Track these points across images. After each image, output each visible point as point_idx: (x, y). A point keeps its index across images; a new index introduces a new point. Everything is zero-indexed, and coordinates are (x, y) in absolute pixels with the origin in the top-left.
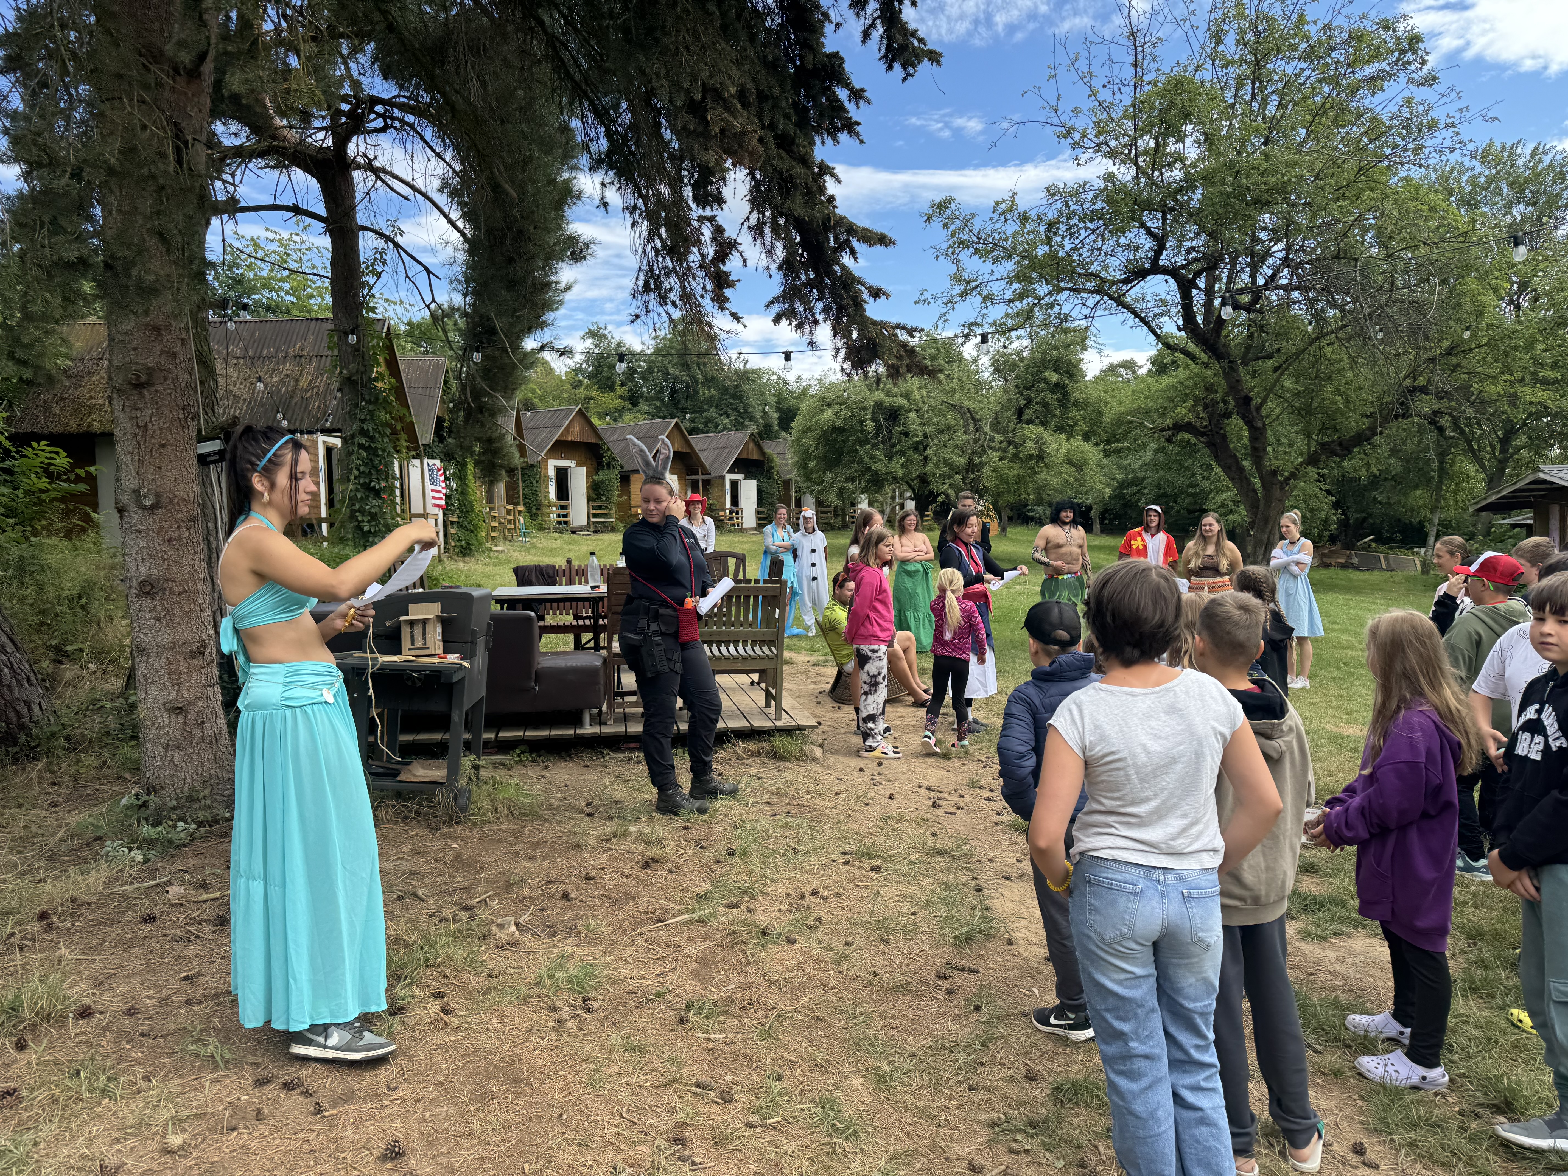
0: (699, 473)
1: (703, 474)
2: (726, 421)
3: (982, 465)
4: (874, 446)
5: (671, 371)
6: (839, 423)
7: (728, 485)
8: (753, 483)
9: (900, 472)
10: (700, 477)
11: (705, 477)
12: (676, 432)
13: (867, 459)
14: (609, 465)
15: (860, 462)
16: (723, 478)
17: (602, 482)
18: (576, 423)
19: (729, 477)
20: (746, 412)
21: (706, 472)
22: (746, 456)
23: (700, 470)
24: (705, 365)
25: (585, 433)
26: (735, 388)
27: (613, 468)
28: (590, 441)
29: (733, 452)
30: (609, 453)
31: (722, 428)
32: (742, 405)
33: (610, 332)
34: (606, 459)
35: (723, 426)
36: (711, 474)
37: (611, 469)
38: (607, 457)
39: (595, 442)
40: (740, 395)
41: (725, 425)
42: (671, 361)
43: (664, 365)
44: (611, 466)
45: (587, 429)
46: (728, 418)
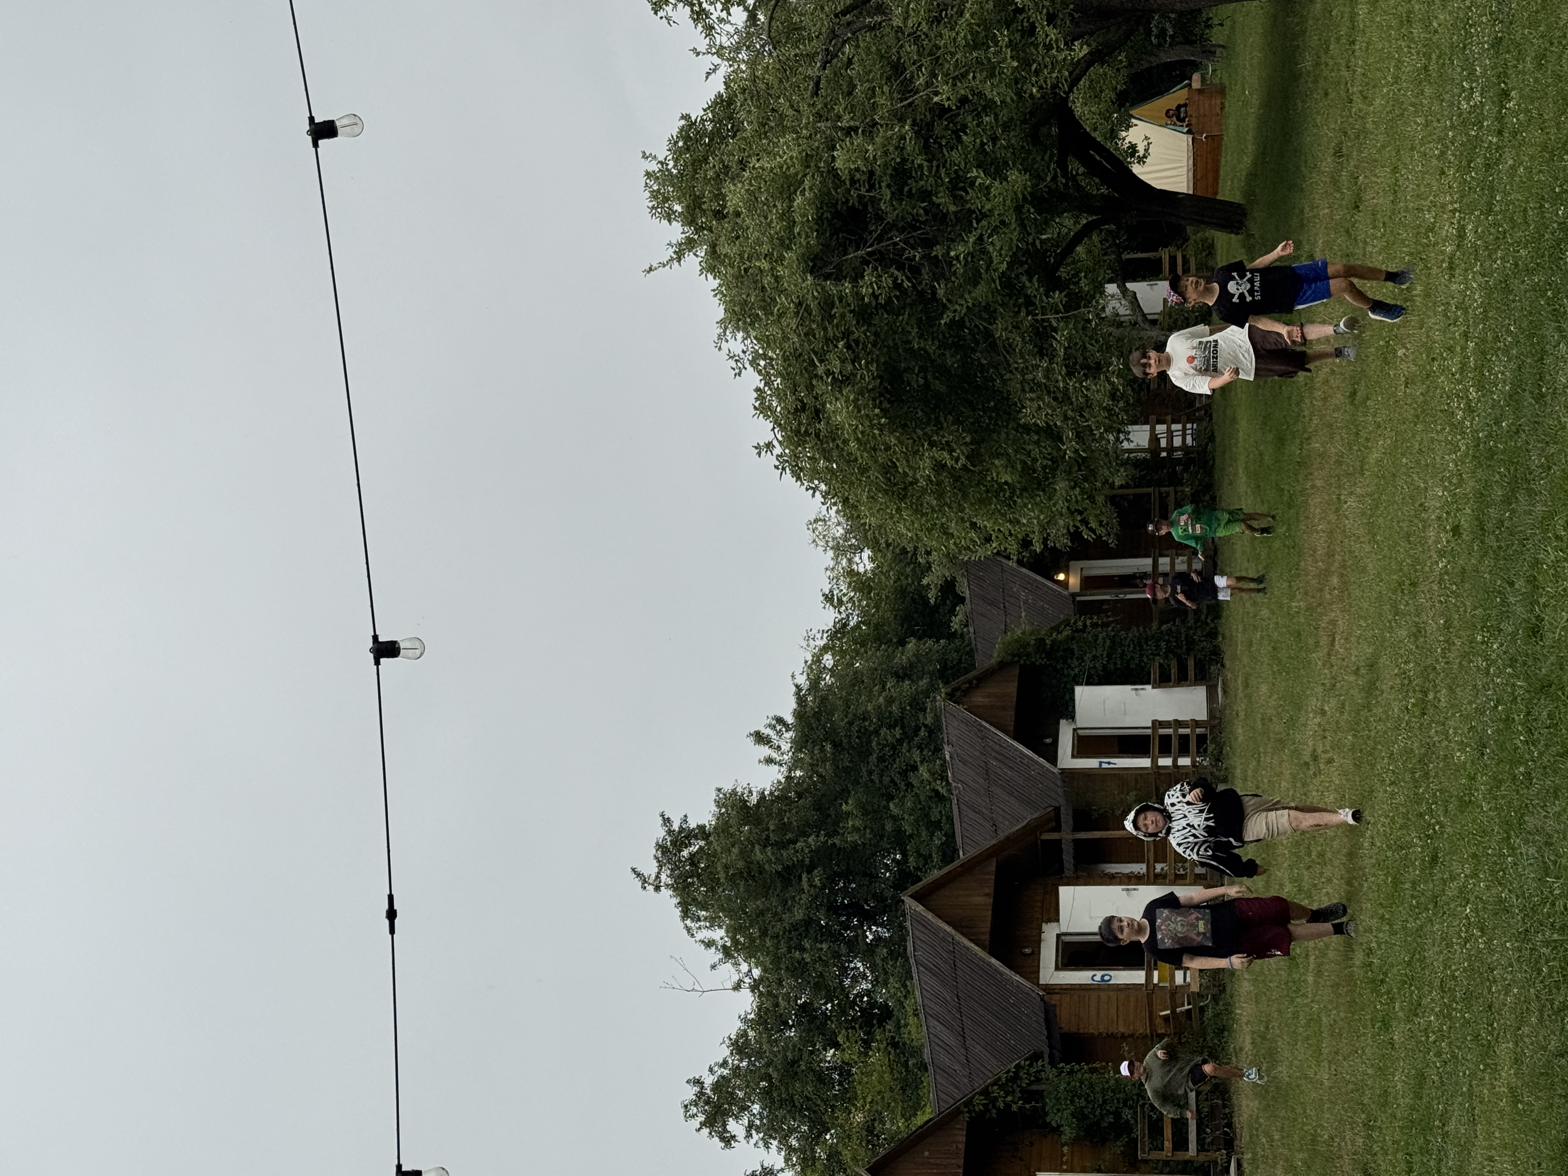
0: (1054, 836)
1: (1058, 829)
2: (923, 772)
7: (1092, 763)
8: (1084, 695)
10: (1067, 835)
11: (1067, 819)
12: (942, 898)
14: (1029, 1095)
17: (1079, 1115)
19: (1066, 759)
20: (900, 721)
21: (1054, 820)
22: (1012, 713)
23: (1046, 836)
24: (784, 827)
25: (938, 1161)
26: (843, 749)
27: (1038, 1080)
28: (962, 1146)
29: (997, 748)
30: (996, 1091)
31: (938, 782)
32: (883, 731)
33: (711, 1070)
34: (1013, 1101)
35: (935, 780)
36: (1057, 809)
37: (1043, 1087)
38: (1009, 1098)
39: (965, 1133)
40: (858, 737)
41: (933, 774)
42: (776, 914)
43: (790, 932)
44: (1034, 1087)
45: (927, 1154)
46: (915, 768)
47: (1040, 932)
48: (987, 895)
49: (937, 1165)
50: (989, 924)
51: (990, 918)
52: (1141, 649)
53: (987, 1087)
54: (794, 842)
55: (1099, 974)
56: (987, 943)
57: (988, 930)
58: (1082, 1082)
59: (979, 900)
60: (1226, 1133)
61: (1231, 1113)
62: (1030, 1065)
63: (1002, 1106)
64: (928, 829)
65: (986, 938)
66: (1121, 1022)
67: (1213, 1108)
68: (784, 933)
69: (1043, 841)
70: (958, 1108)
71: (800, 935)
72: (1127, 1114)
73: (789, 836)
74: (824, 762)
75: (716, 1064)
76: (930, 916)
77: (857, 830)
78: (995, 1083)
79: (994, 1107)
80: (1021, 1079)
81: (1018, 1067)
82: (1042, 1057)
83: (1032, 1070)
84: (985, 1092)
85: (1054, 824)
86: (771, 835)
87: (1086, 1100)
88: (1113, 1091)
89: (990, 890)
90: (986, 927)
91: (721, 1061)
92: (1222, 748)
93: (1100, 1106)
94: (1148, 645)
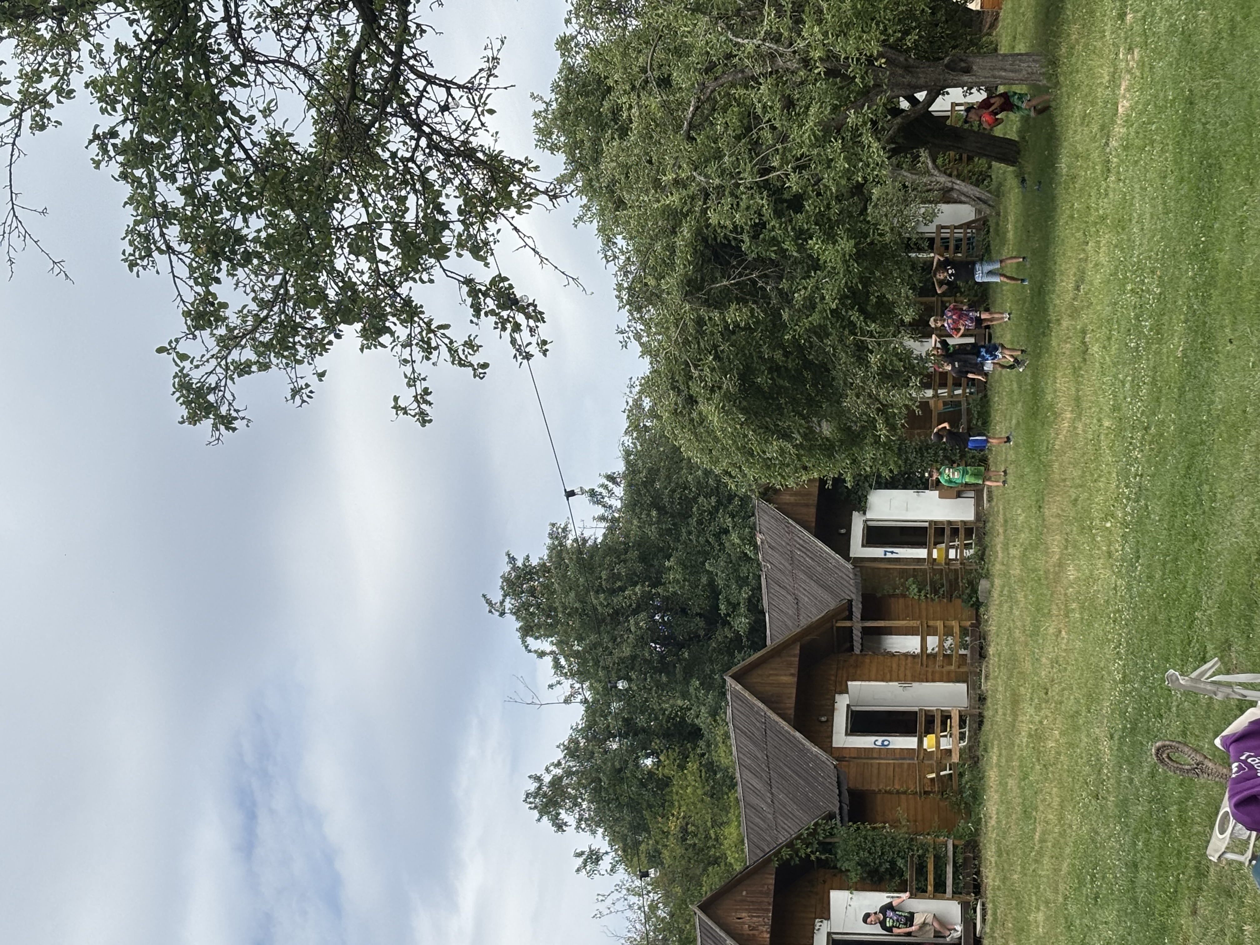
0: (847, 624)
1: (850, 618)
2: (734, 537)
3: (830, 56)
4: (786, 298)
5: (627, 651)
6: (729, 384)
7: (877, 552)
9: (846, 245)
10: (857, 625)
11: (857, 608)
12: (755, 678)
13: (815, 318)
15: (821, 332)
16: (858, 562)
18: (732, 919)
19: (858, 549)
21: (846, 611)
22: (813, 510)
23: (841, 624)
24: (615, 577)
25: (754, 899)
26: (667, 513)
27: (832, 835)
28: (772, 888)
29: (801, 542)
30: (799, 844)
31: (747, 547)
32: (701, 499)
33: (547, 770)
34: (812, 852)
35: (745, 545)
36: (850, 602)
37: (836, 840)
38: (809, 850)
39: (774, 876)
40: (679, 504)
41: (742, 540)
42: (607, 648)
43: (618, 664)
44: (828, 840)
45: (744, 893)
46: (726, 532)
47: (834, 702)
48: (792, 675)
49: (752, 902)
50: (793, 700)
51: (794, 695)
52: (922, 456)
53: (792, 842)
54: (622, 589)
55: (880, 739)
56: (792, 717)
57: (793, 705)
58: (866, 838)
59: (785, 679)
60: (974, 879)
61: (980, 863)
62: (826, 824)
63: (803, 856)
64: (737, 582)
65: (791, 712)
66: (896, 781)
67: (966, 859)
68: (614, 665)
69: (838, 628)
70: (770, 857)
71: (627, 667)
72: (900, 863)
73: (619, 584)
74: (650, 525)
75: (552, 764)
76: (747, 694)
77: (678, 582)
78: (798, 838)
79: (797, 855)
80: (818, 834)
81: (816, 824)
82: (835, 817)
83: (827, 827)
84: (790, 845)
85: (847, 613)
86: (603, 583)
87: (869, 852)
88: (890, 846)
89: (794, 671)
90: (790, 703)
91: (556, 762)
92: (985, 549)
93: (879, 857)
94: (928, 453)
